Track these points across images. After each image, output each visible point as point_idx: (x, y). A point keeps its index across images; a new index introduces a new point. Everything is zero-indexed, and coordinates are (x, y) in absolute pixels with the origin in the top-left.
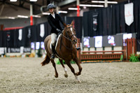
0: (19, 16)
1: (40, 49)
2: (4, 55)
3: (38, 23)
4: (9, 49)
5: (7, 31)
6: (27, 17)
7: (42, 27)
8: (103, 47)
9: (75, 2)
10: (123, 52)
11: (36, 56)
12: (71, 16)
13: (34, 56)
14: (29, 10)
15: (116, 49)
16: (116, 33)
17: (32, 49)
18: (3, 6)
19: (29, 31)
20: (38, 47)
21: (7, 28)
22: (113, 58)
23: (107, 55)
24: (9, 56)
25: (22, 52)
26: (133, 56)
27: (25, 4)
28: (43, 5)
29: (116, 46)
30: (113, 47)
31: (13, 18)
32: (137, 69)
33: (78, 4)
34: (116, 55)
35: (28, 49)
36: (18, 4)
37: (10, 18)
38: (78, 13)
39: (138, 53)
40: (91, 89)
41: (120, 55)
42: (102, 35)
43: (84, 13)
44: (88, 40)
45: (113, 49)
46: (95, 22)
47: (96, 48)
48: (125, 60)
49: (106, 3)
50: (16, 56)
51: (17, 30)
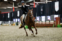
0: (8, 7)
1: (18, 22)
2: (1, 24)
3: (17, 10)
4: (4, 22)
5: (3, 14)
6: (11, 8)
7: (18, 12)
8: (46, 21)
9: (33, 1)
10: (54, 23)
11: (16, 25)
12: (31, 7)
13: (15, 25)
14: (13, 4)
15: (51, 22)
16: (51, 15)
17: (14, 22)
18: (1, 3)
19: (13, 14)
20: (16, 21)
21: (3, 12)
22: (50, 26)
23: (47, 25)
24: (4, 25)
25: (9, 23)
26: (58, 25)
27: (11, 2)
28: (19, 2)
29: (51, 20)
30: (50, 21)
31: (5, 8)
32: (60, 31)
33: (34, 2)
34: (51, 24)
35: (12, 22)
36: (8, 2)
37: (4, 8)
38: (34, 6)
39: (61, 24)
40: (40, 39)
41: (53, 24)
42: (45, 16)
43: (37, 6)
44: (39, 18)
45: (50, 22)
46: (42, 10)
47: (42, 21)
48: (55, 27)
49: (47, 1)
50: (7, 25)
51: (7, 14)
